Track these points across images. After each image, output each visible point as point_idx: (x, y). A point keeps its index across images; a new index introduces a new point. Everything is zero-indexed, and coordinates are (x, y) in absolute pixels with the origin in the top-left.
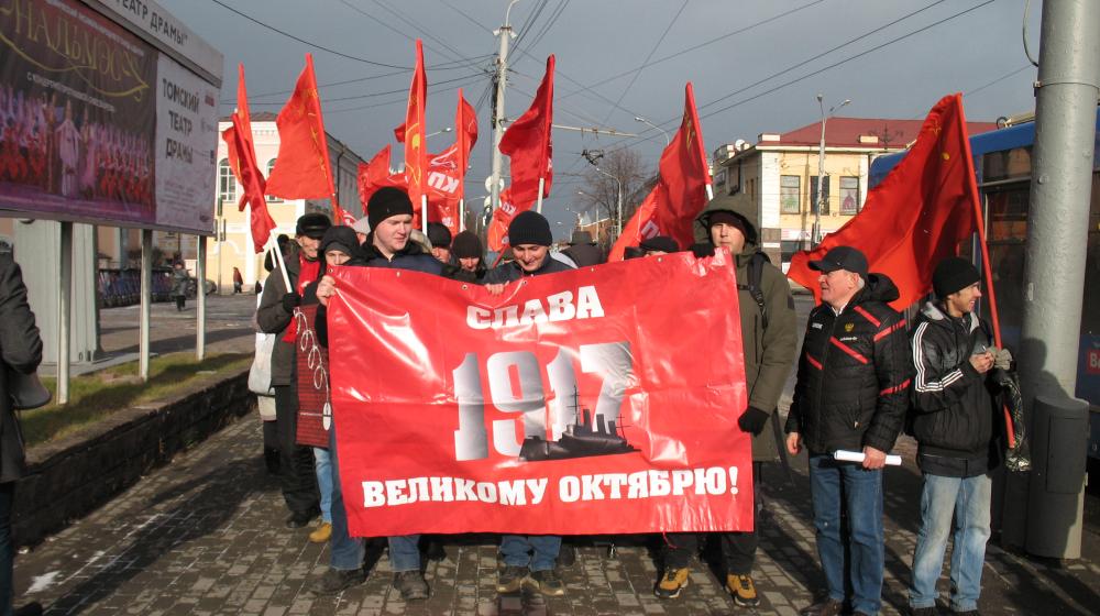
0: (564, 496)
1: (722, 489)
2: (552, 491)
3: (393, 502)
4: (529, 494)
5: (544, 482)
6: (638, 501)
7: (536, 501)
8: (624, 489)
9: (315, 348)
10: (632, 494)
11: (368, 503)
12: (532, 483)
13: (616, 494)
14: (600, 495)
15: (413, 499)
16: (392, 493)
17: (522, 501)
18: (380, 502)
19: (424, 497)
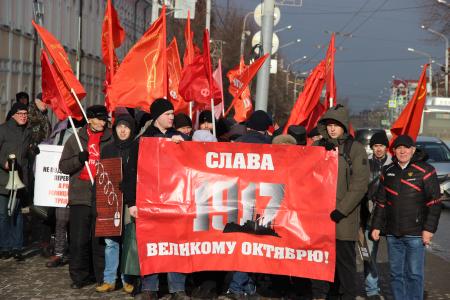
0: (244, 252)
1: (320, 260)
2: (238, 249)
3: (161, 253)
4: (227, 249)
5: (234, 243)
6: (278, 260)
7: (230, 252)
8: (273, 253)
9: (109, 182)
10: (276, 257)
11: (149, 254)
12: (228, 243)
13: (268, 255)
14: (261, 254)
15: (171, 253)
16: (161, 248)
17: (223, 252)
18: (155, 253)
19: (176, 253)
